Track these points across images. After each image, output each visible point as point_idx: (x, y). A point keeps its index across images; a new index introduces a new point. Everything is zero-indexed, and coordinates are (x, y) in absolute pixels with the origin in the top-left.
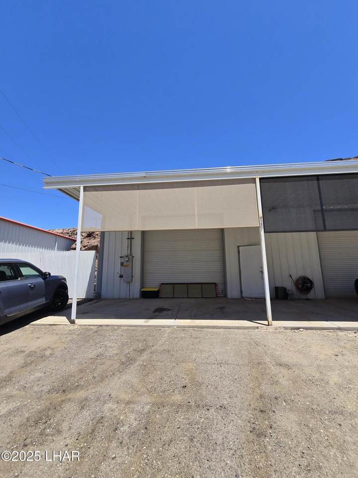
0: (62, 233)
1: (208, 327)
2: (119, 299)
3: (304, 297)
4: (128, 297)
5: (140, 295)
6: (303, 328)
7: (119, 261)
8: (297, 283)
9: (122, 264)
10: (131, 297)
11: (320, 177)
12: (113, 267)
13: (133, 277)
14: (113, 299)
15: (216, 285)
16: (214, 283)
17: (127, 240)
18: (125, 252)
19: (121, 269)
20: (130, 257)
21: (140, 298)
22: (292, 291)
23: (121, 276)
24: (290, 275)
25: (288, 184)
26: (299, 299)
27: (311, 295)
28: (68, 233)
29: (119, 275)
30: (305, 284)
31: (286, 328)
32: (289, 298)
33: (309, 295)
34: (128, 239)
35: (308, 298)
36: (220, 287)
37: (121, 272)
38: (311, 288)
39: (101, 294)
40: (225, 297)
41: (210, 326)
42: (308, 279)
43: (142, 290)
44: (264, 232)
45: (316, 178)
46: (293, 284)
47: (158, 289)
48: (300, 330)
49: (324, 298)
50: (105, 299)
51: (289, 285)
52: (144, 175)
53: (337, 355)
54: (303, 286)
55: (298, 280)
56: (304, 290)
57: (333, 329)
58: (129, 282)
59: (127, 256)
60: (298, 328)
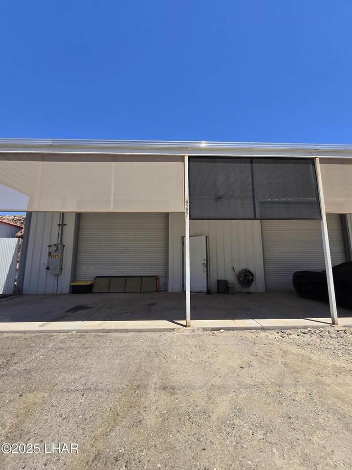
0: (13, 220)
1: (116, 331)
2: (45, 294)
3: (246, 290)
4: (55, 292)
5: (70, 291)
6: (224, 329)
7: (46, 250)
8: (239, 276)
9: (50, 254)
10: (59, 292)
11: (253, 160)
12: (39, 257)
13: (62, 269)
14: (36, 295)
15: (157, 279)
16: (156, 276)
17: (58, 227)
18: (55, 240)
19: (48, 261)
20: (60, 246)
21: (70, 293)
22: (233, 284)
23: (48, 268)
24: (233, 268)
25: (220, 165)
26: (240, 292)
27: (252, 288)
28: (20, 220)
29: (46, 267)
30: (246, 277)
31: (205, 329)
32: (229, 292)
33: (250, 288)
34: (59, 225)
35: (250, 291)
36: (162, 281)
37: (48, 263)
38: (252, 280)
39: (22, 290)
40: (166, 291)
41: (119, 330)
42: (250, 272)
43: (71, 284)
44: (190, 218)
45: (249, 160)
46: (235, 276)
47: (92, 282)
48: (222, 331)
49: (264, 291)
50: (27, 295)
51: (231, 278)
52: (50, 143)
53: (243, 368)
54: (245, 279)
55: (240, 273)
56: (245, 283)
57: (255, 328)
58: (57, 275)
59: (55, 245)
60: (218, 329)
